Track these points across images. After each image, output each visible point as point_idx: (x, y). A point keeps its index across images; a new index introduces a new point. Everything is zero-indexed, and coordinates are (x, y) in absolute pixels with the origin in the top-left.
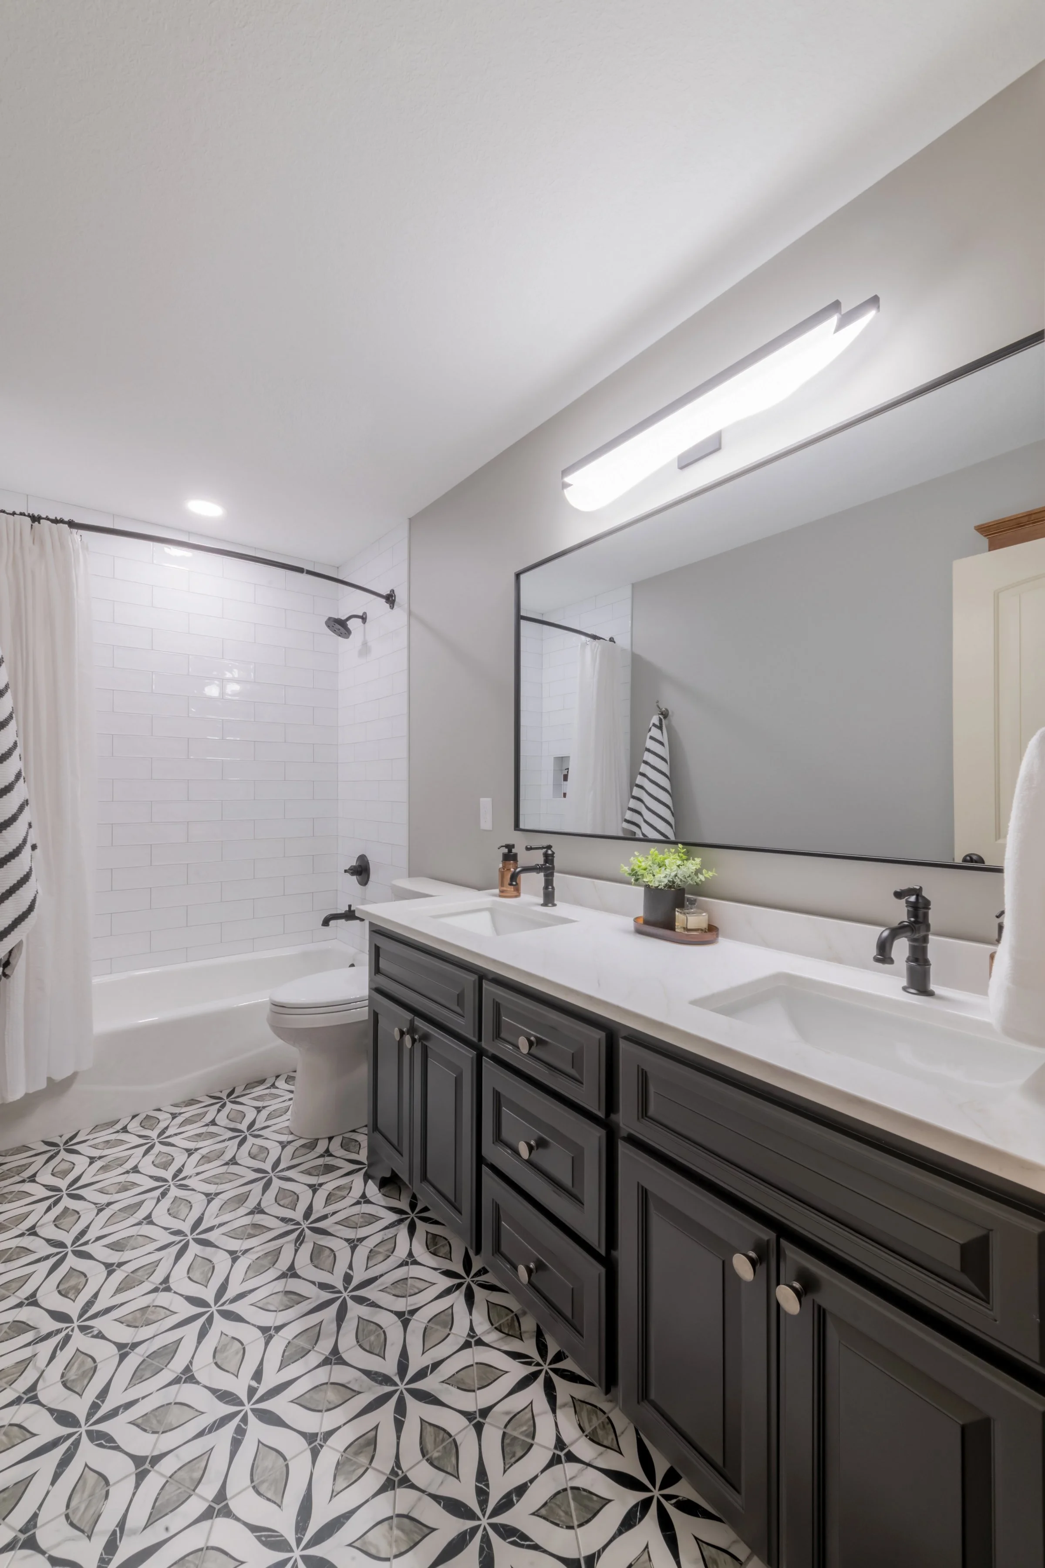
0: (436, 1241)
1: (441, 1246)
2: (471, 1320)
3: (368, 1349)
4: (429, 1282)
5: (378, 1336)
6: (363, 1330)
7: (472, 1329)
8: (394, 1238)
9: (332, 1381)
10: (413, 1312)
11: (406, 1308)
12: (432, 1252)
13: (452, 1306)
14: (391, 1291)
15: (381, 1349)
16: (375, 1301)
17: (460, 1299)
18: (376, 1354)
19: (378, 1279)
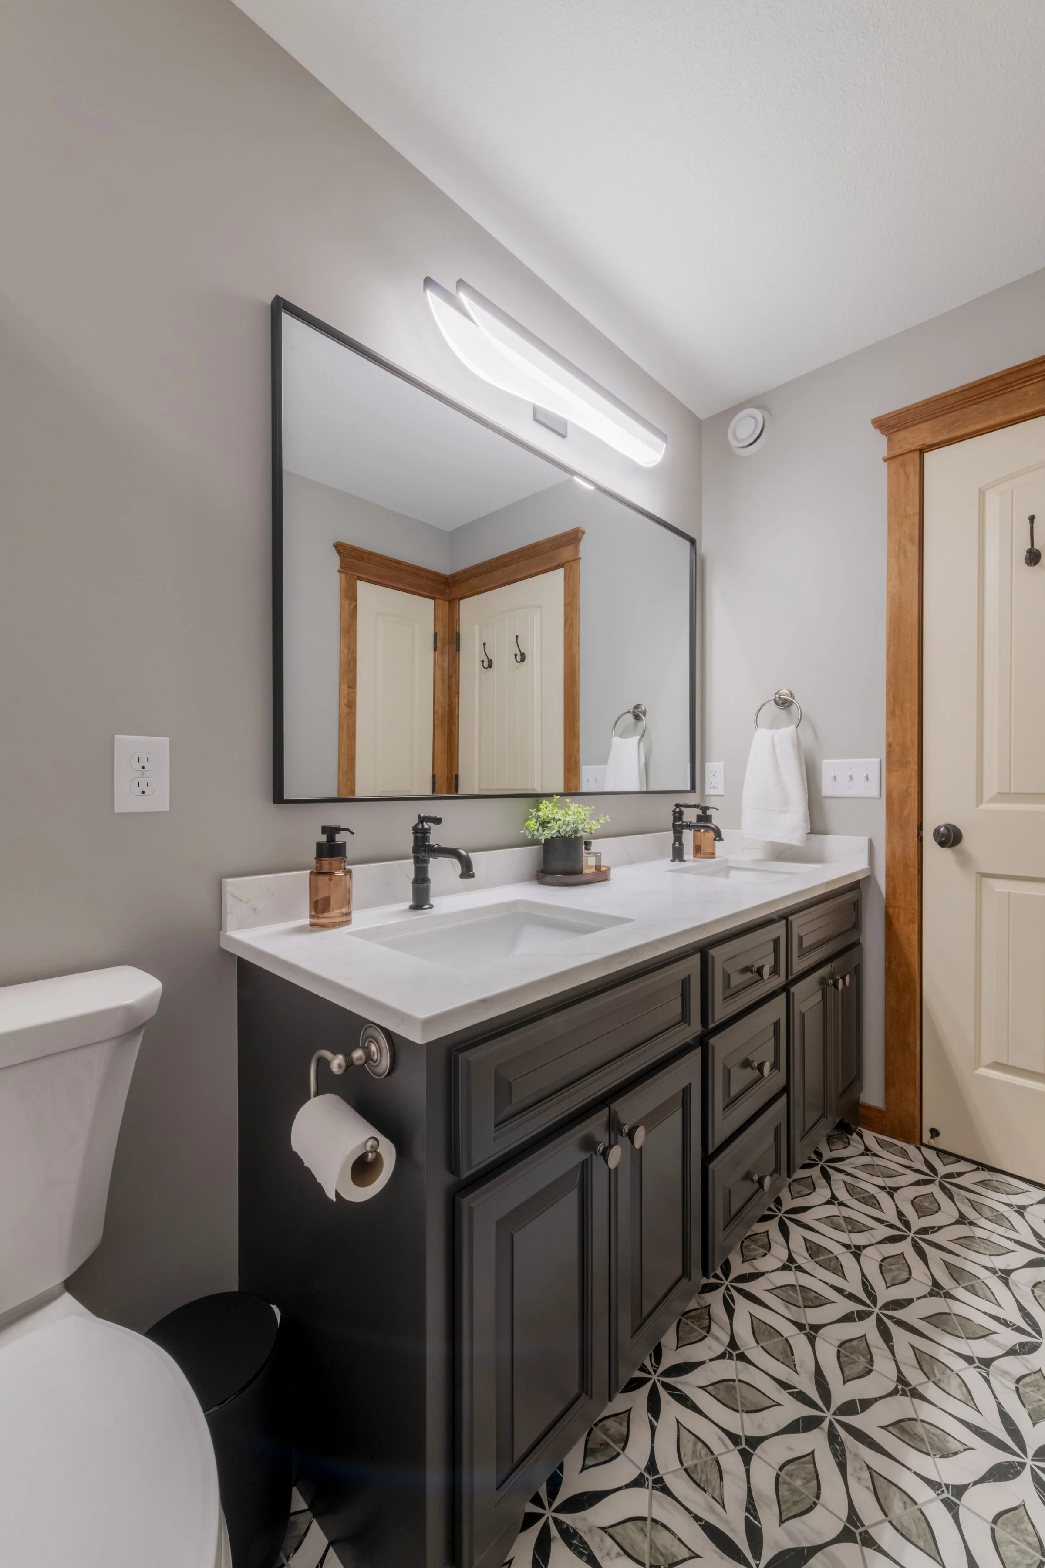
0: (598, 1446)
1: (606, 1434)
2: (711, 1360)
3: (815, 1482)
4: (678, 1431)
5: (791, 1476)
6: (795, 1503)
7: (722, 1357)
8: (610, 1530)
9: (883, 1517)
10: (735, 1439)
11: (733, 1450)
12: (622, 1445)
13: (702, 1388)
14: (717, 1486)
15: (804, 1463)
16: (744, 1507)
17: (688, 1384)
18: (815, 1466)
19: (706, 1522)
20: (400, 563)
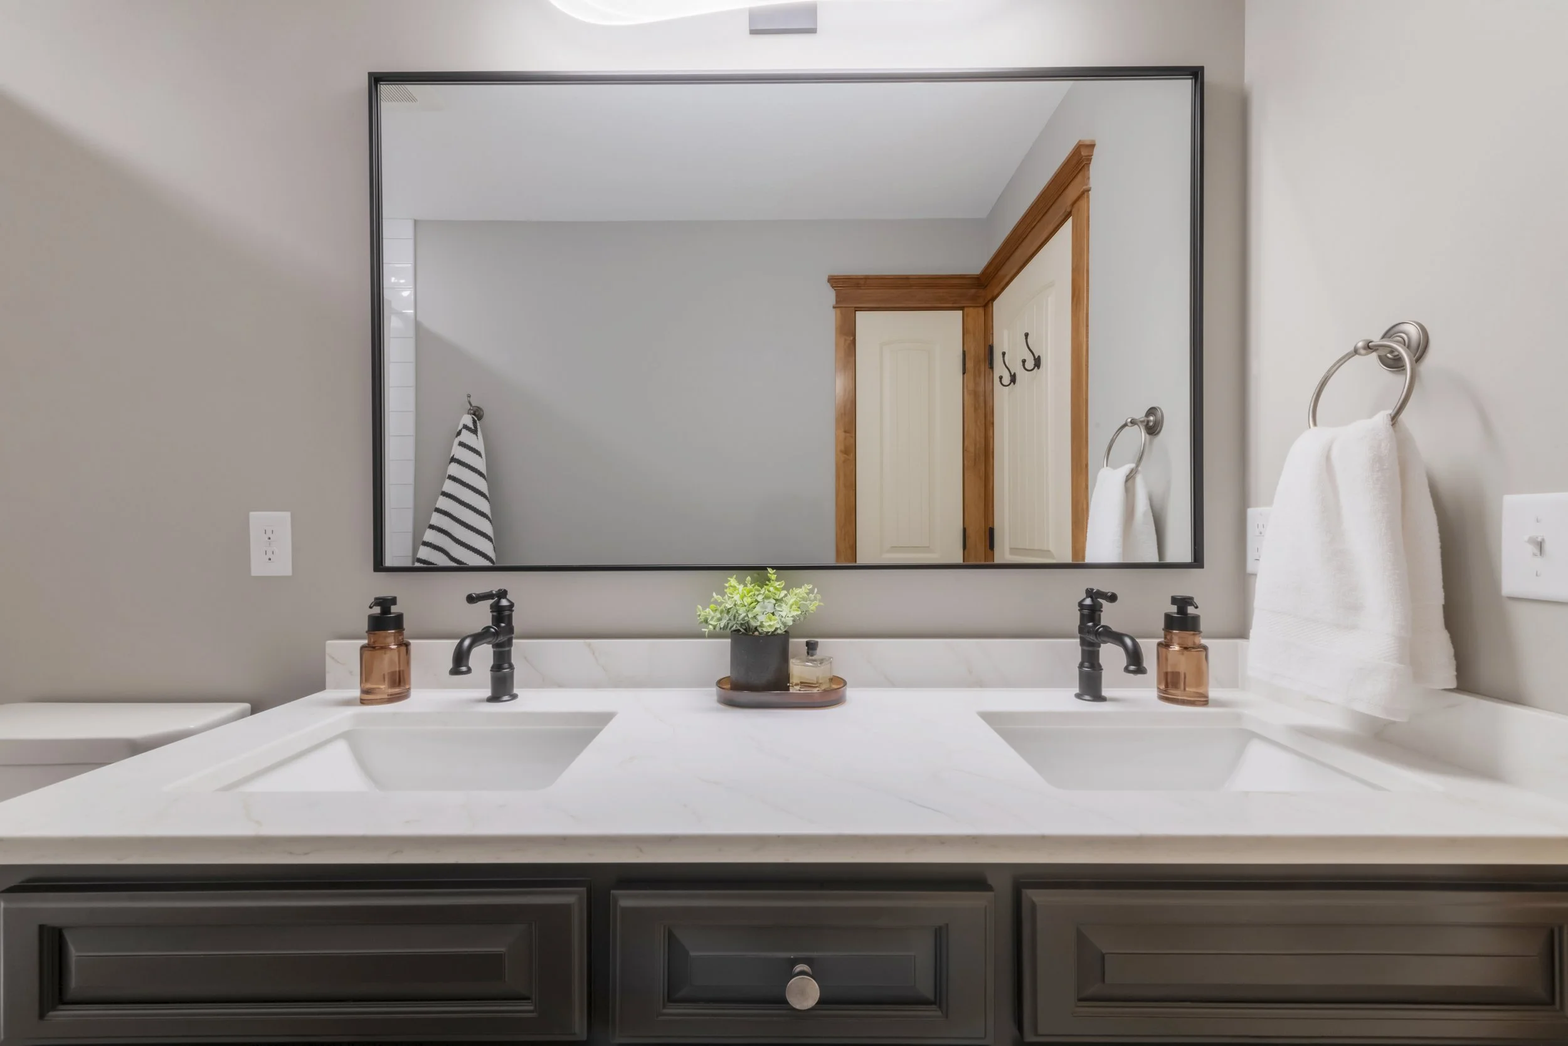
20: (907, 278)
